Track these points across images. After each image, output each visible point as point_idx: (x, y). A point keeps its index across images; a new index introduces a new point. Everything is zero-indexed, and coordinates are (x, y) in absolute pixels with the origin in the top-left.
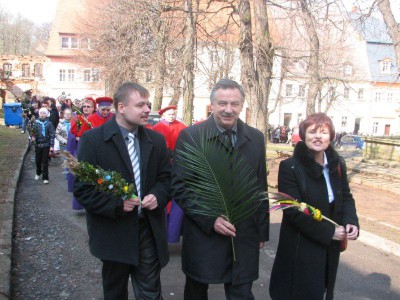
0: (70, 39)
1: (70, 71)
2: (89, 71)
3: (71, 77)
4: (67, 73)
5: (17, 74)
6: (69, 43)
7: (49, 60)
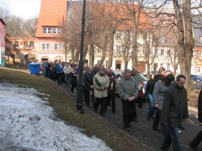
0: (47, 29)
1: (47, 45)
2: (57, 45)
3: (48, 48)
4: (46, 46)
5: (21, 47)
6: (47, 31)
7: (37, 39)
